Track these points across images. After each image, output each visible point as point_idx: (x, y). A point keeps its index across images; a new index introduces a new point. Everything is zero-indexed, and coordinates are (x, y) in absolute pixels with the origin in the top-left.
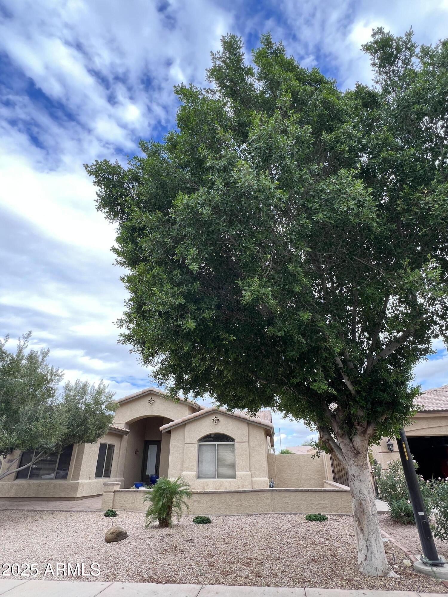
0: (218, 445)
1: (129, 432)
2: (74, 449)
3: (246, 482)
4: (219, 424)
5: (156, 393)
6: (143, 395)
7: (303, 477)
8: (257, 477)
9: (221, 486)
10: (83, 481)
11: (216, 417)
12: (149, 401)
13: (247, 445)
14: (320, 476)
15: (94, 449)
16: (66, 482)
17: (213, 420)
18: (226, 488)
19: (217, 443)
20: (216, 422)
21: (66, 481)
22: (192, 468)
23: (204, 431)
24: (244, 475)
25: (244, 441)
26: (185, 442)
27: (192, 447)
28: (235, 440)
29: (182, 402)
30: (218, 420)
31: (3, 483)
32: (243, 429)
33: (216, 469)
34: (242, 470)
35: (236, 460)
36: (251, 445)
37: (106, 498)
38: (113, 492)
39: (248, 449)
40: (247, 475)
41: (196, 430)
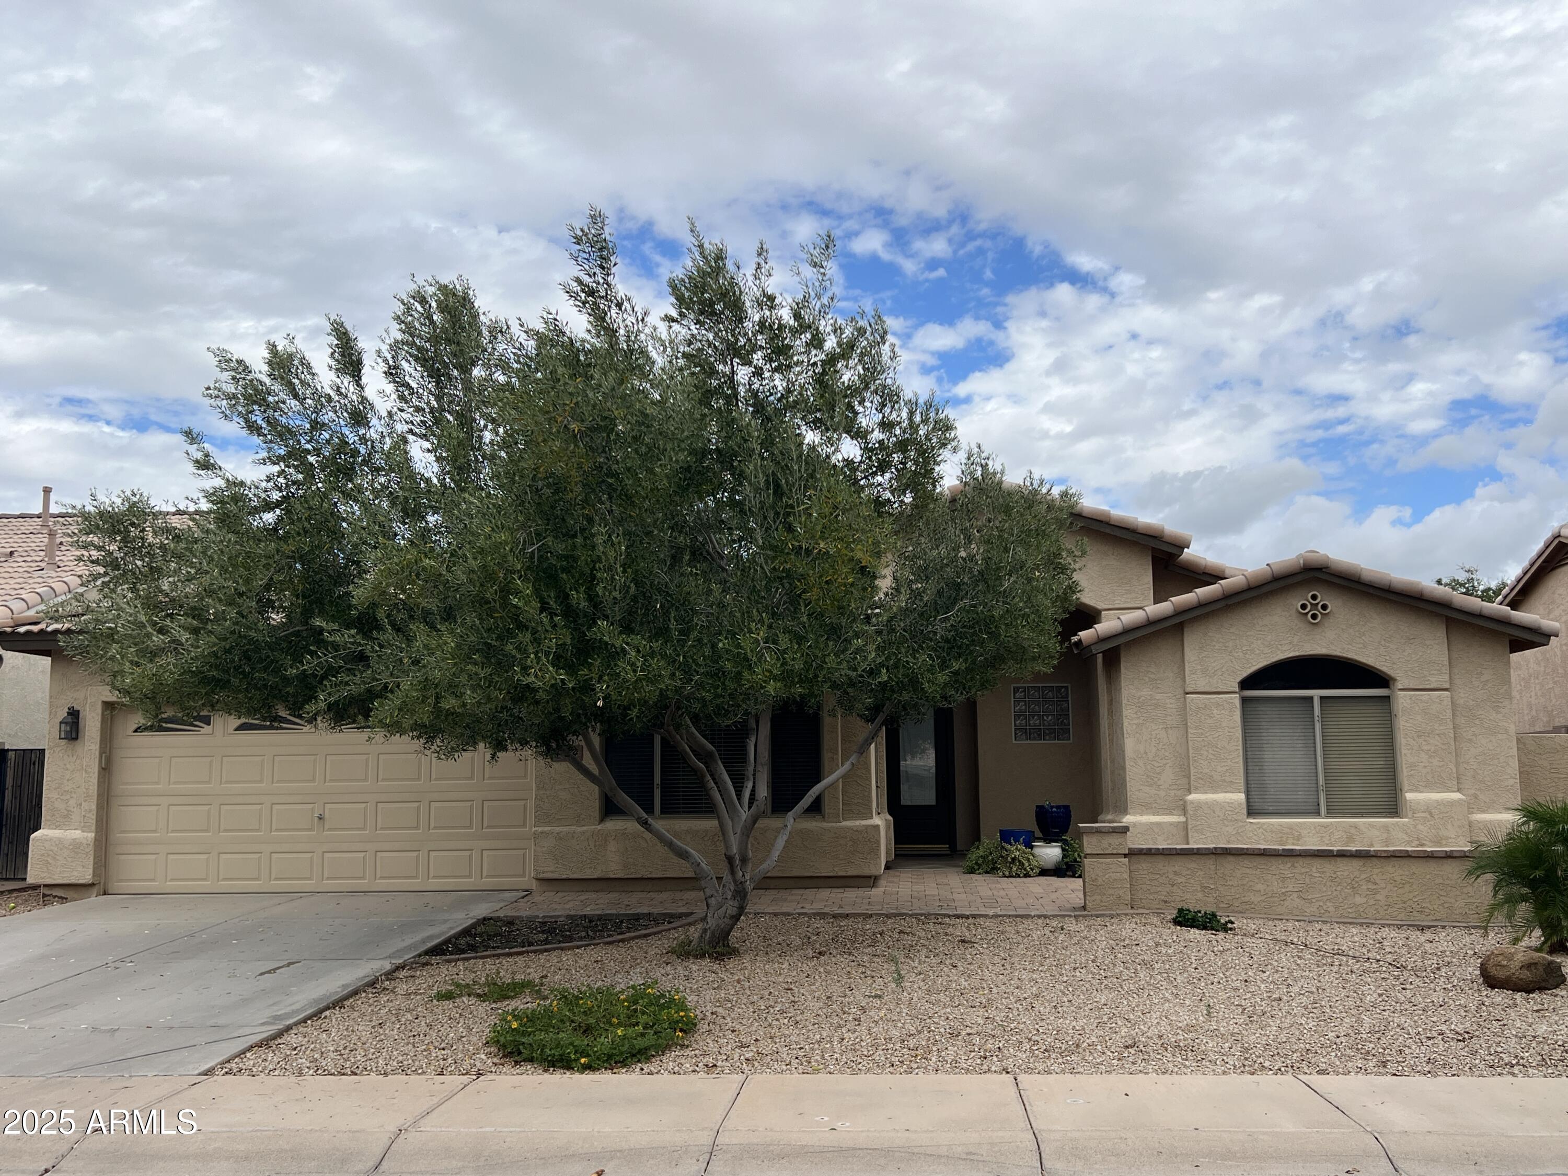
0: (1322, 698)
3: (1449, 827)
4: (1326, 623)
8: (1482, 811)
9: (1351, 839)
11: (1314, 597)
13: (1447, 702)
16: (825, 825)
17: (1304, 607)
19: (1316, 693)
20: (1314, 617)
21: (823, 820)
22: (1224, 781)
23: (1266, 650)
24: (1439, 803)
25: (1432, 686)
26: (1188, 690)
27: (1218, 705)
28: (1394, 680)
29: (1129, 536)
30: (1324, 607)
31: (558, 829)
32: (1428, 642)
33: (1321, 781)
34: (1429, 786)
35: (1404, 752)
36: (1461, 702)
37: (1104, 876)
38: (1125, 856)
39: (1449, 713)
40: (1452, 803)
41: (1231, 644)
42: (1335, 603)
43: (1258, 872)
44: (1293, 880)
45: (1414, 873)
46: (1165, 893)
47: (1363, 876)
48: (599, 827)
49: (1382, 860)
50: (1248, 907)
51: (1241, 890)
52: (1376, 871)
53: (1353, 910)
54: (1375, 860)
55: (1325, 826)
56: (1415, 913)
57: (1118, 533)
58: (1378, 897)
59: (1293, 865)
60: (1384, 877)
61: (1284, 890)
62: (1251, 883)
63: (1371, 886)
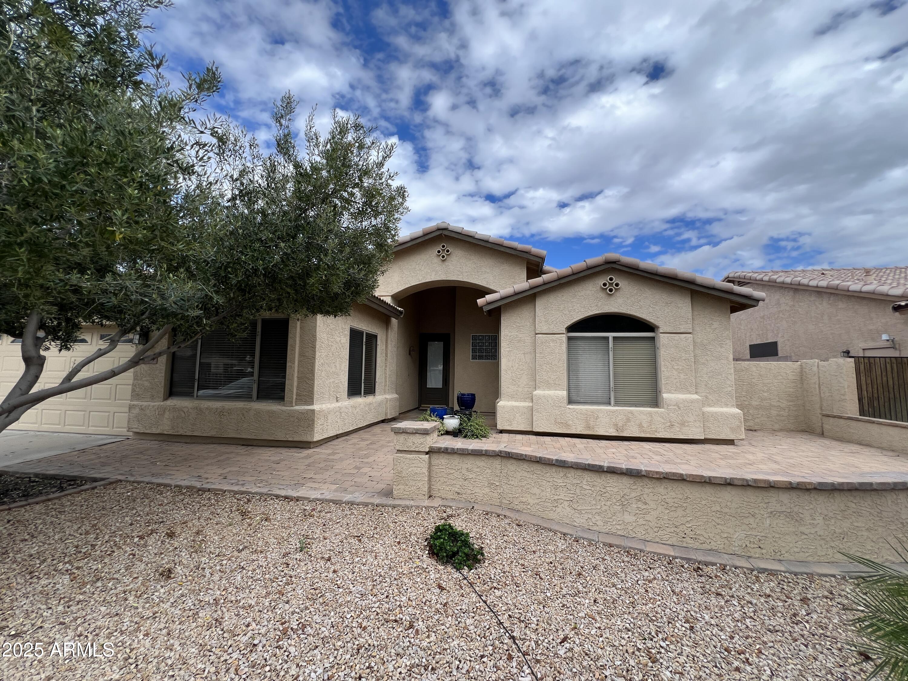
0: (614, 338)
1: (401, 312)
2: (290, 335)
3: (690, 415)
4: (618, 294)
5: (453, 235)
6: (427, 238)
7: (754, 403)
8: (711, 406)
9: (628, 420)
10: (324, 406)
11: (611, 279)
12: (439, 252)
13: (690, 341)
14: (791, 403)
15: (338, 339)
16: (284, 408)
17: (605, 285)
18: (640, 426)
19: (611, 335)
20: (611, 290)
21: (284, 405)
22: (555, 384)
23: (582, 310)
24: (684, 401)
25: (681, 331)
26: (537, 332)
27: (553, 341)
28: (658, 327)
29: (513, 252)
30: (617, 285)
31: (141, 403)
32: (680, 305)
33: (612, 385)
34: (678, 390)
35: (662, 369)
36: (699, 340)
37: (407, 469)
38: (427, 453)
39: (692, 347)
40: (692, 401)
41: (562, 306)
42: (624, 284)
43: (534, 477)
44: (565, 489)
45: (687, 498)
46: (458, 486)
47: (633, 495)
48: (162, 403)
49: (654, 481)
50: (524, 507)
51: (520, 491)
52: (646, 491)
53: (622, 527)
54: (646, 481)
55: (613, 412)
56: (688, 539)
57: (508, 251)
58: (648, 517)
59: (565, 475)
60: (656, 498)
61: (556, 497)
62: (529, 486)
63: (640, 505)
